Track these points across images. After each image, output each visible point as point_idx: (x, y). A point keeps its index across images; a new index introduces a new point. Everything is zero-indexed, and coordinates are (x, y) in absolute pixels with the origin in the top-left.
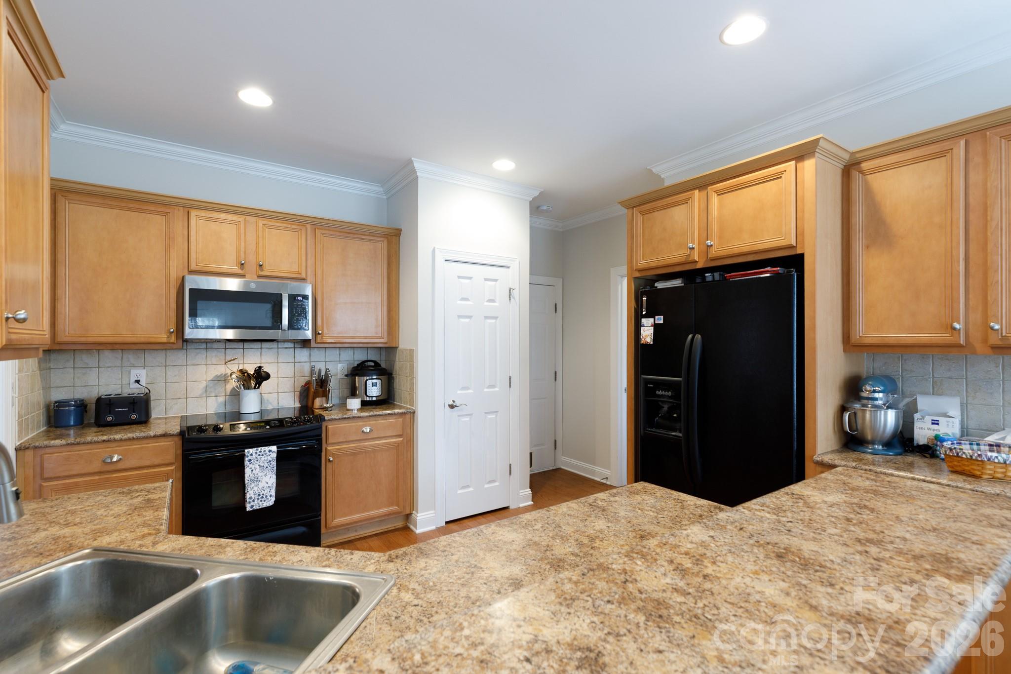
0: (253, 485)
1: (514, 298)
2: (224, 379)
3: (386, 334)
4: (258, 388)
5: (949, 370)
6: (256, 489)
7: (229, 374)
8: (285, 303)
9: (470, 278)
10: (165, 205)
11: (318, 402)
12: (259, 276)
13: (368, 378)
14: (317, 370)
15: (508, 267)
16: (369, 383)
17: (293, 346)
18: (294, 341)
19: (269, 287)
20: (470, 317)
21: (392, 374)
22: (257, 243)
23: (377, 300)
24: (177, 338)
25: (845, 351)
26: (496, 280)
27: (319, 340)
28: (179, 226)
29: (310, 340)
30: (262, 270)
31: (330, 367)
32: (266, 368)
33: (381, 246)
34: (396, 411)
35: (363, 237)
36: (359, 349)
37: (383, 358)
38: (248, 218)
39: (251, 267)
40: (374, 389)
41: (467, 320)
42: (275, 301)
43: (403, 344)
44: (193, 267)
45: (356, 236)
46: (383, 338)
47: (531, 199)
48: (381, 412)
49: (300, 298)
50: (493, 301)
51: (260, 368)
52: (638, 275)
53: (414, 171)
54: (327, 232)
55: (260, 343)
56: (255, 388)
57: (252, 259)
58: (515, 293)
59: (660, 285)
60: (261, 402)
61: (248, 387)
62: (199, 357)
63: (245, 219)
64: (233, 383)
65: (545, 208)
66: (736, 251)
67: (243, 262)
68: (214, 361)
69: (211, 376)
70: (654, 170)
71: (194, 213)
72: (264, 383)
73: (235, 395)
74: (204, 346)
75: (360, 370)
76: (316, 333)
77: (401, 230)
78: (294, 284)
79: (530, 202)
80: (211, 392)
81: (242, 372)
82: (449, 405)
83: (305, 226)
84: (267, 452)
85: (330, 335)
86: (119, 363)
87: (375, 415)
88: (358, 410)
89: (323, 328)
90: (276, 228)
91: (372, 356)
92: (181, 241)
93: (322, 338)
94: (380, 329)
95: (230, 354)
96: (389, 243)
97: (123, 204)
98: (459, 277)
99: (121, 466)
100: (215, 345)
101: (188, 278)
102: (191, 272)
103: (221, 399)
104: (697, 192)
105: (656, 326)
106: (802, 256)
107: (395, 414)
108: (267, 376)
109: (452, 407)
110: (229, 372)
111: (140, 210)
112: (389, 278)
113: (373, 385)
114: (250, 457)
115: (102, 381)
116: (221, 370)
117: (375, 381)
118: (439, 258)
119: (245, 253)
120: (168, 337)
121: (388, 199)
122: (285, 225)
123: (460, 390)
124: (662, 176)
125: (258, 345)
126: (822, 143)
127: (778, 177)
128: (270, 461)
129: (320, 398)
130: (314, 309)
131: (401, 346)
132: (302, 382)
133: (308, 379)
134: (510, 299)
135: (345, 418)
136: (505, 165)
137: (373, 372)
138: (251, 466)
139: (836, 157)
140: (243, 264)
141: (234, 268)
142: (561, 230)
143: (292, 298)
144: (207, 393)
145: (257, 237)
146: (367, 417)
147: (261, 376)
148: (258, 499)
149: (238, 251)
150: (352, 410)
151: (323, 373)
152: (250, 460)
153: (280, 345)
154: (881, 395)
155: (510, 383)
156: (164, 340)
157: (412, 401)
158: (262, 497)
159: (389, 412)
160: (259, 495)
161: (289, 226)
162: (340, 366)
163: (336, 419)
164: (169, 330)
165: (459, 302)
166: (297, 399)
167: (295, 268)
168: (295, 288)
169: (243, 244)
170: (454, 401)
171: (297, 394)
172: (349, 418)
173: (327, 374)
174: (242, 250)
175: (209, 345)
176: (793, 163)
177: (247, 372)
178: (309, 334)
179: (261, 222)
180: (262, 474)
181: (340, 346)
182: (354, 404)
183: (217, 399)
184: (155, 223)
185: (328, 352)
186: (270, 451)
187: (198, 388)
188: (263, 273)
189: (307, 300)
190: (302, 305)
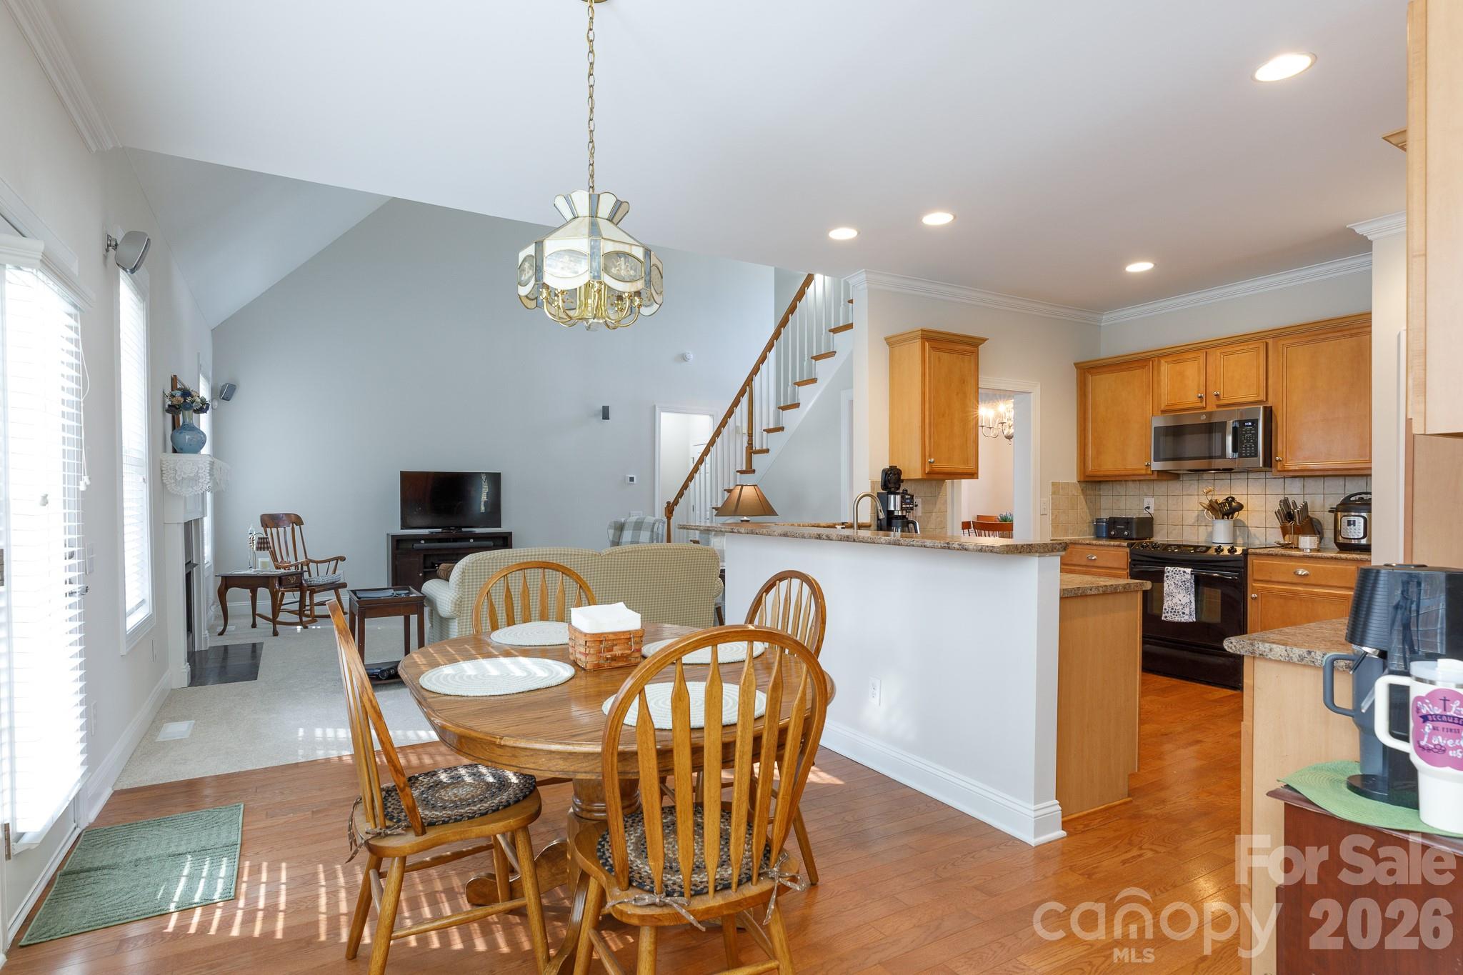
0: (1168, 599)
6: (1170, 602)
8: (1229, 430)
22: (1217, 373)
30: (1218, 400)
31: (1308, 499)
32: (1238, 499)
39: (1211, 398)
42: (1221, 430)
57: (1212, 389)
63: (1208, 352)
72: (1240, 513)
80: (1202, 521)
84: (1181, 572)
85: (1291, 463)
95: (1204, 485)
99: (1096, 564)
108: (1241, 506)
113: (1350, 523)
114: (1168, 574)
117: (1352, 518)
128: (1184, 581)
138: (1168, 581)
143: (1241, 425)
144: (1199, 522)
147: (1233, 507)
148: (1171, 612)
152: (1167, 576)
158: (1175, 612)
160: (1172, 609)
167: (1253, 391)
180: (1176, 591)
182: (1310, 542)
183: (1206, 529)
186: (1184, 572)
187: (1191, 517)
188: (1222, 402)
189: (1257, 424)
190: (1251, 430)
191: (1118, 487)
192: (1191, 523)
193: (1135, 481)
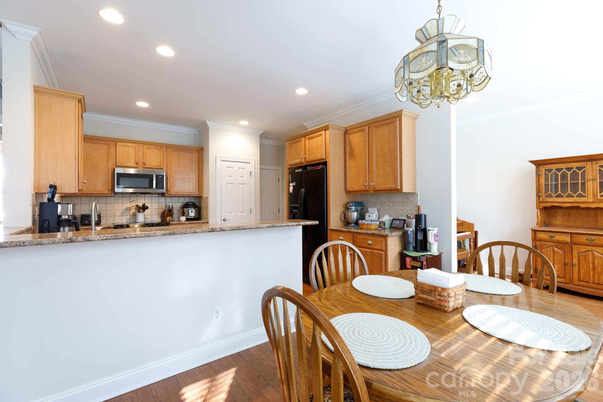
1: (252, 176)
2: (130, 209)
3: (197, 191)
4: (144, 212)
5: (376, 199)
7: (132, 207)
8: (154, 178)
9: (232, 168)
10: (107, 141)
11: (168, 219)
12: (144, 168)
13: (190, 209)
14: (168, 205)
15: (250, 163)
16: (190, 211)
17: (158, 196)
18: (158, 194)
19: (148, 172)
20: (232, 184)
21: (200, 208)
22: (143, 155)
23: (194, 176)
24: (112, 192)
25: (346, 193)
26: (244, 168)
27: (168, 193)
28: (113, 149)
29: (165, 193)
30: (145, 165)
31: (174, 205)
32: (147, 205)
33: (195, 155)
34: (200, 222)
35: (187, 151)
36: (187, 198)
37: (197, 201)
38: (139, 145)
39: (141, 164)
40: (192, 213)
41: (231, 185)
42: (150, 177)
43: (204, 195)
44: (118, 164)
45: (184, 151)
46: (196, 193)
47: (260, 134)
48: (194, 222)
49: (161, 176)
50: (243, 177)
51: (144, 204)
52: (289, 167)
53: (207, 125)
54: (171, 149)
55: (144, 195)
56: (142, 212)
57: (141, 161)
58: (253, 174)
59: (296, 171)
60: (145, 218)
61: (139, 212)
62: (119, 200)
63: (138, 145)
64: (133, 210)
65: (269, 137)
66: (314, 159)
67: (137, 162)
68: (126, 202)
69: (124, 208)
70: (304, 125)
71: (118, 144)
72: (146, 210)
73: (134, 215)
74: (121, 195)
75: (186, 206)
76: (167, 190)
77: (203, 148)
78: (158, 170)
79: (260, 135)
80: (124, 214)
81: (137, 206)
82: (223, 220)
83: (162, 147)
85: (173, 191)
86: (88, 202)
87: (191, 223)
88: (184, 221)
89: (170, 188)
90: (151, 148)
91: (193, 200)
92: (113, 154)
93: (170, 192)
94: (195, 189)
95: (132, 199)
96: (198, 153)
97: (92, 141)
98: (227, 167)
100: (126, 195)
101: (116, 169)
102: (117, 166)
103: (128, 217)
104: (303, 138)
105: (293, 186)
106: (326, 162)
107: (200, 223)
108: (147, 208)
109: (224, 220)
110: (131, 206)
111: (98, 143)
112: (198, 168)
113: (192, 212)
115: (82, 209)
116: (128, 205)
117: (192, 210)
118: (218, 160)
119: (138, 159)
120: (108, 192)
121: (199, 134)
122: (154, 147)
123: (228, 213)
124: (307, 127)
125: (143, 195)
126: (329, 125)
127: (320, 135)
129: (169, 217)
130: (166, 181)
131: (204, 196)
132: (162, 210)
133: (164, 209)
134: (250, 176)
135: (179, 224)
136: (244, 123)
137: (192, 206)
139: (341, 129)
140: (137, 163)
141: (133, 164)
142: (281, 145)
143: (157, 176)
145: (143, 152)
146: (188, 223)
147: (144, 208)
149: (136, 158)
150: (182, 221)
151: (171, 207)
153: (153, 195)
154: (353, 208)
155: (251, 211)
156: (107, 192)
157: (207, 218)
159: (197, 222)
161: (156, 147)
162: (178, 204)
163: (175, 224)
164: (109, 189)
165: (227, 178)
166: (160, 218)
167: (159, 164)
168: (159, 172)
169: (137, 155)
170: (225, 218)
171: (160, 216)
172: (180, 224)
173: (172, 208)
174: (137, 157)
175: (123, 195)
176: (324, 131)
177: (139, 206)
178: (164, 191)
179: (144, 147)
181: (178, 196)
182: (183, 219)
183: (126, 217)
184: (103, 148)
185: (173, 198)
187: (119, 213)
188: (145, 166)
189: (164, 177)
190: (161, 179)
191: (75, 199)
192: (119, 215)
193: (87, 196)
